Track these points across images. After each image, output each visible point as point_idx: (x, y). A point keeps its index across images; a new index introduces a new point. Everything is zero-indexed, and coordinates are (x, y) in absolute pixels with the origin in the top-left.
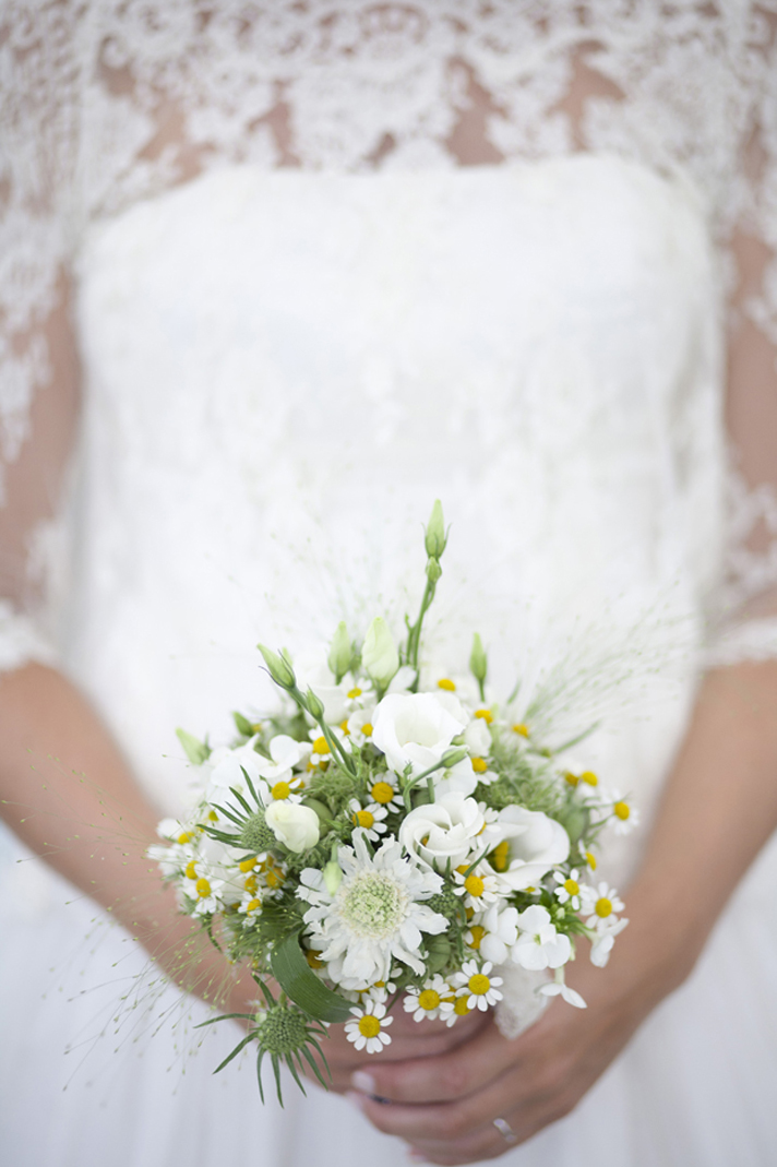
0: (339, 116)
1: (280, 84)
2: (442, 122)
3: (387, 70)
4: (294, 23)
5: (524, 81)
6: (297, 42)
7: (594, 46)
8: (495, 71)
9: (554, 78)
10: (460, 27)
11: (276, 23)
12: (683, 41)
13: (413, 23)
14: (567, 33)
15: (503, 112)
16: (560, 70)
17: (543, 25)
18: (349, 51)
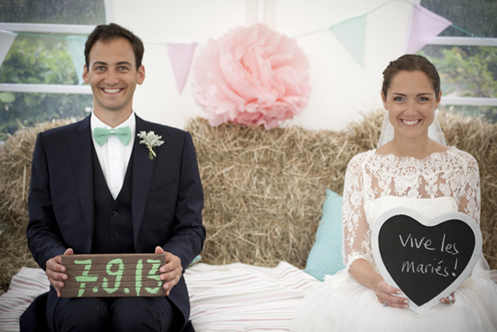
0: (402, 184)
1: (393, 178)
2: (418, 186)
3: (410, 178)
4: (395, 169)
5: (431, 179)
6: (396, 172)
7: (443, 174)
8: (426, 178)
9: (436, 179)
10: (421, 171)
11: (393, 169)
12: (457, 173)
13: (414, 170)
14: (438, 172)
15: (428, 184)
16: (437, 178)
17: (434, 170)
18: (404, 174)
